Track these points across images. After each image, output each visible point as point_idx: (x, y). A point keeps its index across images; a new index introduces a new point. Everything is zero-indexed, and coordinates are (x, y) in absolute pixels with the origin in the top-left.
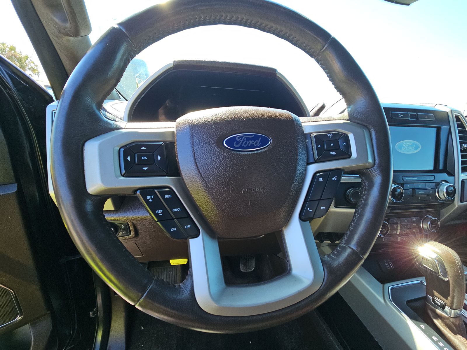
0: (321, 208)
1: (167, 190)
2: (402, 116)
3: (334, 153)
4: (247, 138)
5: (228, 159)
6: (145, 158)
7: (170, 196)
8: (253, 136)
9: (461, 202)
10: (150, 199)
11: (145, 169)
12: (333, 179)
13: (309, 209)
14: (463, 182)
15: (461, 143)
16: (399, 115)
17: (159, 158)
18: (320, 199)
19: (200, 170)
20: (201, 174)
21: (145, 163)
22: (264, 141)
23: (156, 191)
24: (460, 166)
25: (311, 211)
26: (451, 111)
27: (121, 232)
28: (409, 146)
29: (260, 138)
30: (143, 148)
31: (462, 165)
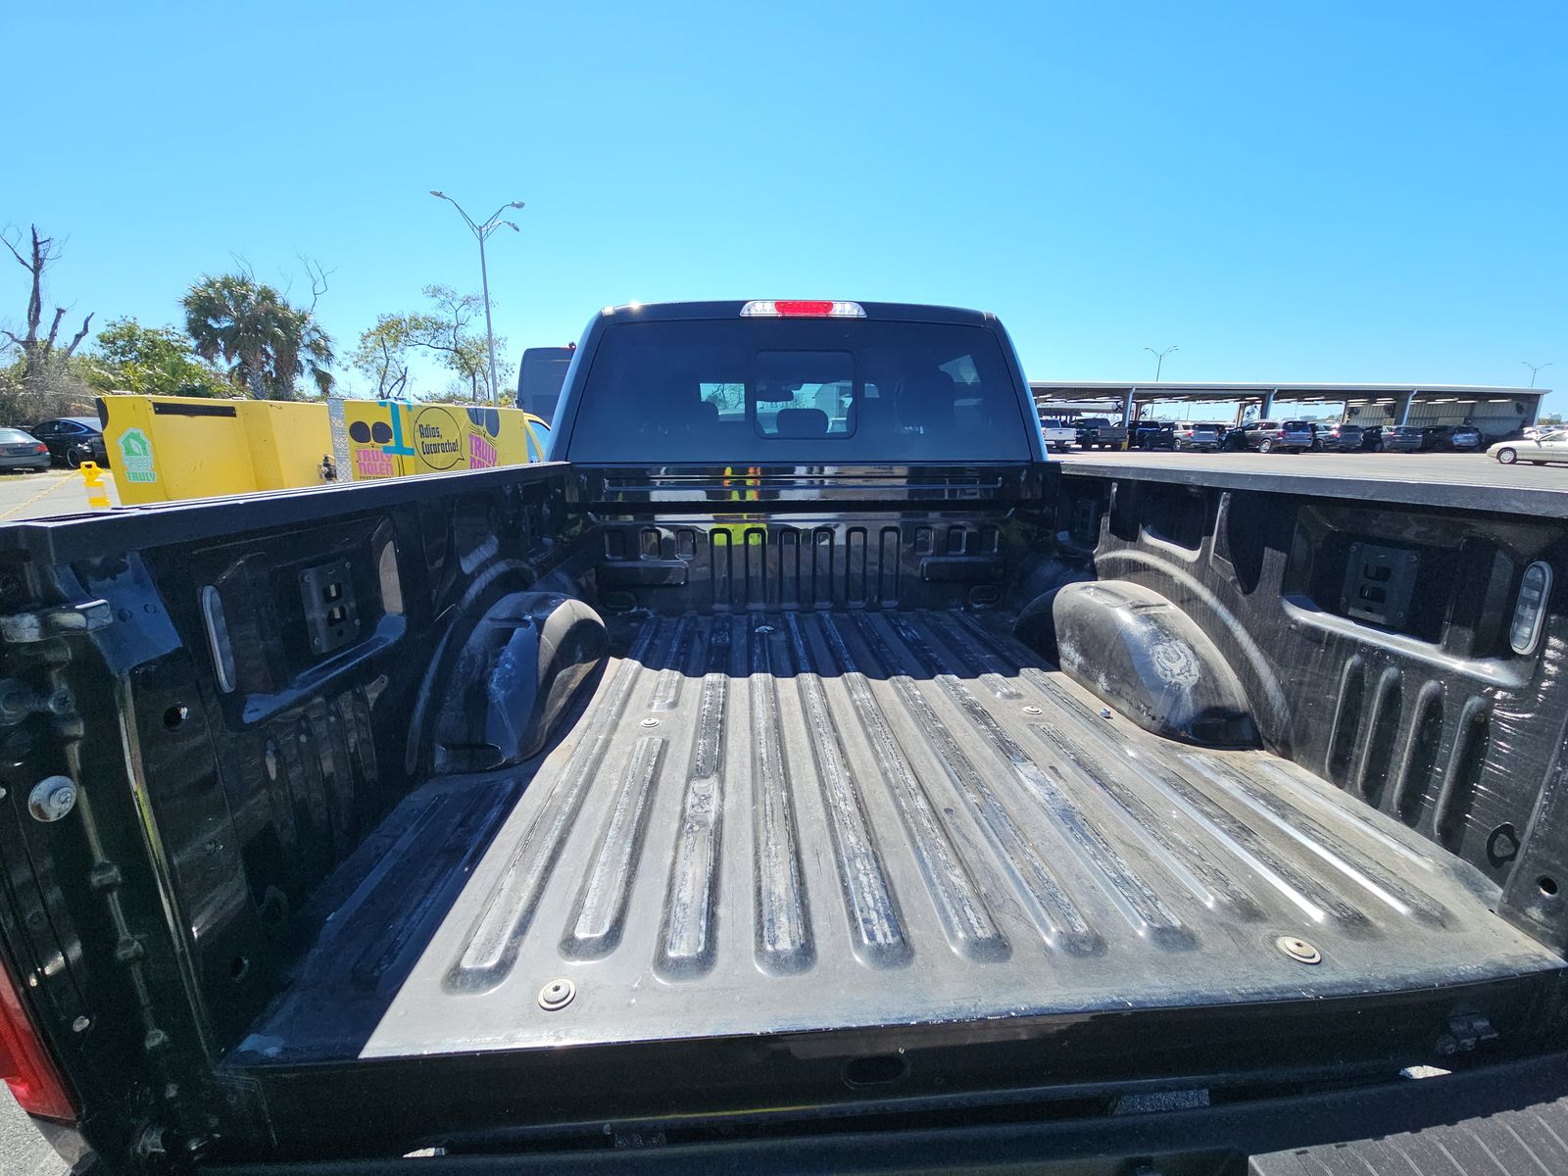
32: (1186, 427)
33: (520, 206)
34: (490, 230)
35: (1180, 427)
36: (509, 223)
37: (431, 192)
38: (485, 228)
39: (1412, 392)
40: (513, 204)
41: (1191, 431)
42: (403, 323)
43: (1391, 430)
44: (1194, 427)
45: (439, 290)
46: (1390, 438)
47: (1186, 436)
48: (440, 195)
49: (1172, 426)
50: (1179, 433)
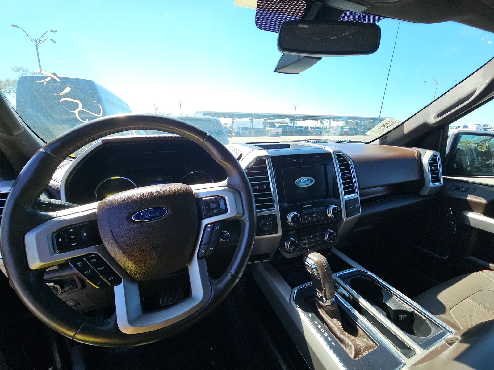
0: (211, 249)
1: (93, 255)
2: (296, 160)
3: (216, 211)
4: (149, 212)
5: (136, 228)
6: (74, 237)
7: (96, 260)
8: (154, 210)
9: (347, 217)
10: (79, 265)
11: (74, 244)
12: (217, 228)
13: (202, 250)
14: (346, 202)
15: (342, 175)
16: (294, 160)
17: (85, 234)
18: (209, 243)
19: (116, 239)
20: (117, 241)
21: (73, 241)
22: (163, 212)
23: (84, 259)
24: (343, 191)
25: (204, 251)
26: (333, 152)
27: (67, 287)
28: (305, 181)
29: (159, 211)
30: (71, 230)
31: (344, 190)
32: (311, 128)
33: (55, 31)
34: (41, 42)
35: (310, 128)
36: (51, 39)
37: (12, 25)
38: (38, 41)
39: (363, 118)
40: (51, 31)
41: (313, 129)
42: (3, 83)
43: (360, 129)
44: (314, 128)
45: (20, 69)
46: (360, 131)
47: (311, 131)
48: (16, 26)
49: (307, 128)
50: (310, 130)
